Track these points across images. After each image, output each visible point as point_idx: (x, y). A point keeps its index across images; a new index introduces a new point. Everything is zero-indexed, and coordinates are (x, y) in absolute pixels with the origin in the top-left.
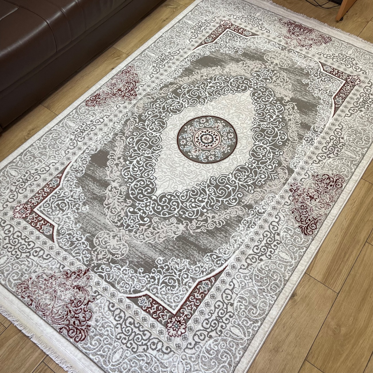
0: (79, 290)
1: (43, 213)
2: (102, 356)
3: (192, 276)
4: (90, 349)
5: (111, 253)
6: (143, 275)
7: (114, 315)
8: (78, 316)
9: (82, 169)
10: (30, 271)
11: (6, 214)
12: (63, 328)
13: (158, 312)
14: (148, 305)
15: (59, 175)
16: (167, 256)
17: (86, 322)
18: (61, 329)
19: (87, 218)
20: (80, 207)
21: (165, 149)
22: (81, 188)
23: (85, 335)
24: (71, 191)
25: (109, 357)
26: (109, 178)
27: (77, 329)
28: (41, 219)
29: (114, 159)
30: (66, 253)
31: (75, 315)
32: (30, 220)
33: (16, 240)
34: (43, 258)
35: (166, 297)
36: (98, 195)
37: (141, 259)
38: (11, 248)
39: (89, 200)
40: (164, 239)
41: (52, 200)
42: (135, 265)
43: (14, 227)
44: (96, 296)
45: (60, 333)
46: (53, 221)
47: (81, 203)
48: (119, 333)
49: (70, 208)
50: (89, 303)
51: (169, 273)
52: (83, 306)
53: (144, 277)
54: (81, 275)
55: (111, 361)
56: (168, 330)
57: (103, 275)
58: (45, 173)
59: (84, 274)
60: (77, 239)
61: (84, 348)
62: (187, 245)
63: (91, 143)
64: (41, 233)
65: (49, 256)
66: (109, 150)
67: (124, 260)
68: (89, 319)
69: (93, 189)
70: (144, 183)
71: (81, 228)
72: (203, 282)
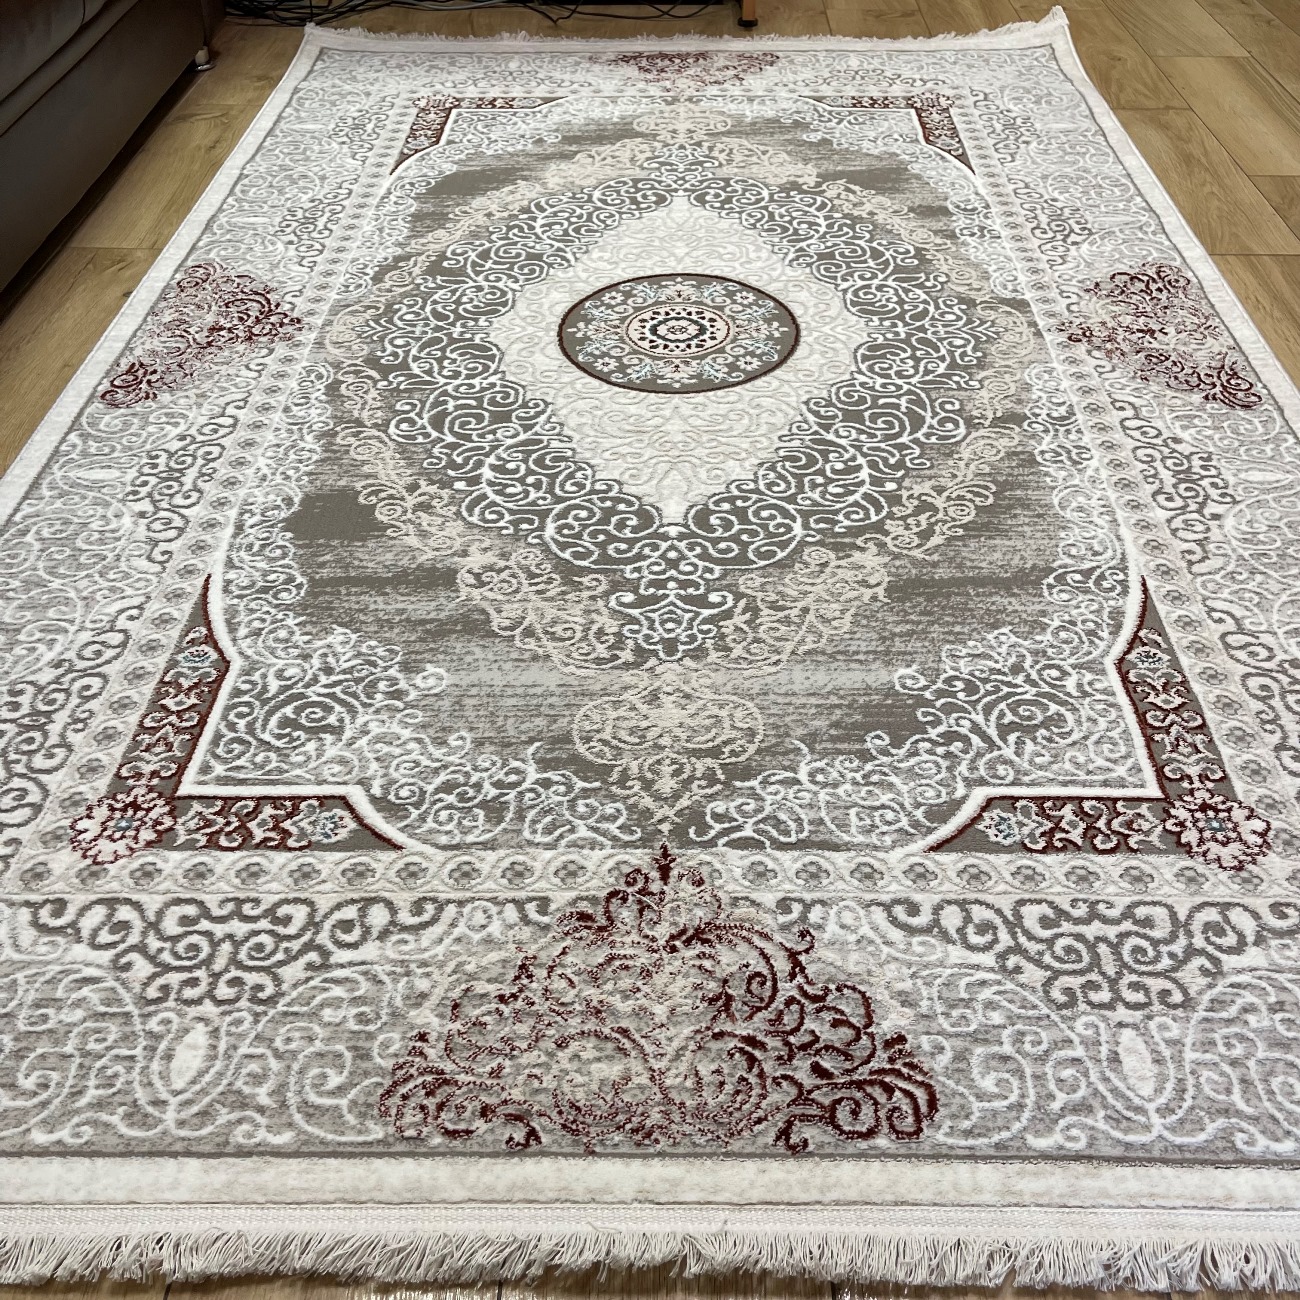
0: (705, 941)
1: (242, 782)
2: (1083, 1108)
3: (1072, 661)
4: (1000, 1122)
5: (697, 753)
6: (902, 752)
7: (955, 936)
8: (808, 1038)
9: (283, 577)
10: (383, 1012)
11: (37, 874)
12: (789, 1124)
13: (1101, 824)
14: (1034, 825)
15: (191, 636)
16: (919, 658)
17: (872, 1036)
18: (784, 1134)
19: (469, 702)
20: (403, 685)
21: (561, 401)
22: (341, 630)
23: (921, 1084)
24: (306, 657)
25: (1114, 1091)
26: (431, 554)
27: (859, 1085)
28: (252, 804)
29: (391, 497)
30: (502, 852)
31: (792, 1039)
32: (197, 836)
33: (195, 939)
34: (405, 929)
35: (1068, 766)
36: (442, 616)
37: (838, 712)
38: (193, 982)
39: (418, 647)
40: (848, 617)
41: (242, 724)
42: (834, 739)
43: (135, 897)
44: (803, 918)
45: (798, 1150)
46: (320, 783)
47: (392, 672)
48: (1048, 984)
49: (360, 709)
50: (802, 958)
51: (988, 693)
52: (787, 989)
53: (916, 753)
54: (655, 887)
55: (1137, 1101)
56: (1204, 854)
57: (748, 832)
58: (116, 658)
59: (665, 878)
60: (498, 784)
61: (968, 1133)
62: (948, 596)
63: (242, 492)
64: (301, 849)
65: (430, 908)
66: (342, 483)
67: (777, 745)
68: (869, 1015)
69: (402, 611)
70: (590, 510)
71: (479, 743)
72: (1130, 657)
